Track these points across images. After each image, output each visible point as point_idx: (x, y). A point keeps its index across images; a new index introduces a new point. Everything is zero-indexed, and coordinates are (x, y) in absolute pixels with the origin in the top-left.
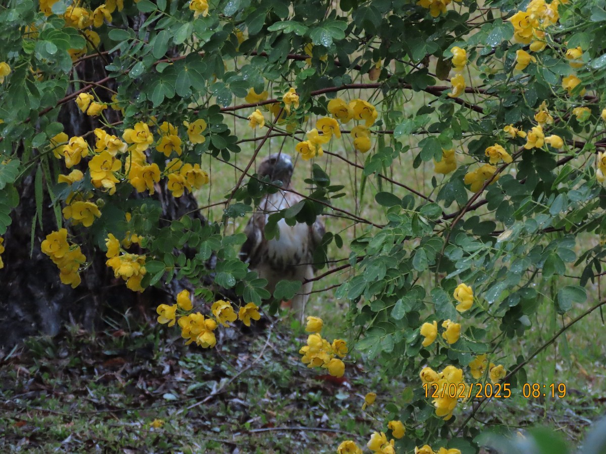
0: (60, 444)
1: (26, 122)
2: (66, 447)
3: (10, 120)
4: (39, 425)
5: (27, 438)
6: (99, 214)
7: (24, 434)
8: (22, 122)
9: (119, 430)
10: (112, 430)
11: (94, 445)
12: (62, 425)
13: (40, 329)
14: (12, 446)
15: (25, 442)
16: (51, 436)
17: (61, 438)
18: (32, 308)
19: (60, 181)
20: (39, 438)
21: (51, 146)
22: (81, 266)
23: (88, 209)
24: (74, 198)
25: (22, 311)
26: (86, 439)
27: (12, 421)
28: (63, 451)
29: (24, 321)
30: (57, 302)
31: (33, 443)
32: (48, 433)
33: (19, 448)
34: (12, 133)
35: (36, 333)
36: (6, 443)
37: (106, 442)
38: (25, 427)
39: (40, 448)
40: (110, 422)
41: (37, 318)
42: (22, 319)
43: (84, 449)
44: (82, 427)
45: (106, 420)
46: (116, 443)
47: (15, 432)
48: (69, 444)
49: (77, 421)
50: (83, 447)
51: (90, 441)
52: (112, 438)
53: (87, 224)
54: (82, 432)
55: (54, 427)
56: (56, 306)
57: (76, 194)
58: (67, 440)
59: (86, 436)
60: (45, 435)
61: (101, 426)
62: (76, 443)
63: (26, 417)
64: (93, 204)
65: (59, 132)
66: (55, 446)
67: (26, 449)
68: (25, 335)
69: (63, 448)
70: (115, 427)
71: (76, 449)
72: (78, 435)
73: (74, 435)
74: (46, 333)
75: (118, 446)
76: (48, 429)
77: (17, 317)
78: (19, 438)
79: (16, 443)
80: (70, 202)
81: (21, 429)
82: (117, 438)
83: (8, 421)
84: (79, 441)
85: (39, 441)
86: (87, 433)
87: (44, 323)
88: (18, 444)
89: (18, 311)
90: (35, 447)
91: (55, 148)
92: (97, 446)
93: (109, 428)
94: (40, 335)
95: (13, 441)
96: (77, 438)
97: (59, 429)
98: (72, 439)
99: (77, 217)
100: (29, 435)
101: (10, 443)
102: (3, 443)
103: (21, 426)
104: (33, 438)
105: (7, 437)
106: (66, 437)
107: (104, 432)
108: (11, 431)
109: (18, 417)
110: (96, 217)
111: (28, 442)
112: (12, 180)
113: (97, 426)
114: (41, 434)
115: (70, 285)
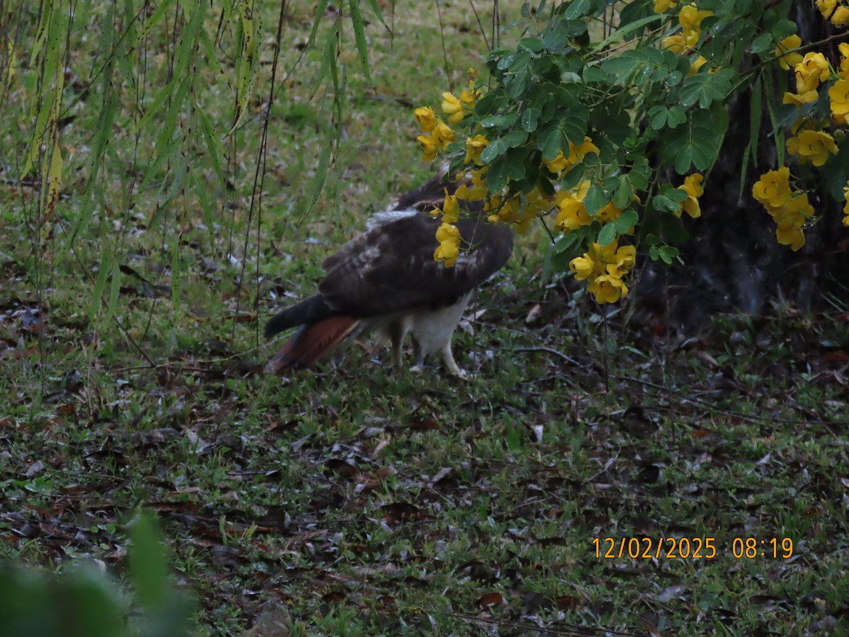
0: (754, 466)
1: (746, 16)
2: (762, 469)
3: (723, 12)
4: (727, 437)
5: (709, 453)
6: (836, 149)
7: (706, 447)
8: (739, 16)
9: (836, 451)
10: (828, 450)
11: (800, 470)
12: (758, 439)
13: (736, 303)
14: (688, 464)
15: (705, 458)
16: (742, 453)
17: (756, 456)
18: (726, 274)
19: (785, 101)
20: (726, 455)
21: (777, 52)
22: (807, 220)
23: (821, 143)
24: (803, 126)
25: (713, 277)
26: (790, 461)
27: (690, 429)
28: (757, 475)
29: (715, 292)
30: (761, 268)
31: (717, 461)
32: (738, 449)
33: (697, 466)
34: (726, 30)
35: (729, 309)
36: (679, 459)
37: (818, 466)
38: (707, 438)
39: (726, 468)
40: (825, 439)
41: (732, 289)
42: (711, 288)
43: (787, 474)
44: (785, 443)
45: (819, 435)
46: (830, 470)
47: (693, 444)
48: (767, 465)
49: (779, 434)
50: (785, 471)
51: (795, 464)
52: (826, 461)
53: (818, 163)
54: (785, 451)
55: (747, 441)
56: (759, 273)
57: (806, 121)
58: (764, 461)
59: (790, 456)
60: (735, 451)
61: (811, 443)
62: (777, 466)
63: (710, 424)
64: (828, 136)
65: (791, 34)
66: (748, 467)
67: (707, 469)
68: (715, 310)
69: (757, 470)
70: (831, 446)
71: (776, 473)
72: (780, 454)
73: (774, 453)
74: (743, 311)
75: (834, 474)
76: (738, 443)
77: (704, 286)
78: (698, 452)
79: (693, 460)
80: (798, 131)
81: (702, 441)
82: (832, 463)
83: (684, 428)
84: (780, 463)
85: (724, 458)
86: (792, 452)
87: (741, 296)
88: (697, 460)
89: (706, 277)
90: (720, 466)
91: (783, 55)
92: (805, 471)
93: (823, 448)
94: (735, 312)
95: (690, 456)
96: (778, 458)
97: (754, 444)
98: (770, 459)
99: (804, 152)
100: (712, 449)
101: (685, 458)
102: (676, 459)
103: (702, 435)
104: (717, 454)
105: (681, 450)
106: (762, 456)
107: (815, 452)
108: (688, 442)
109: (697, 423)
110: (831, 154)
111: (710, 459)
112: (721, 96)
113: (807, 444)
114: (728, 449)
115: (789, 246)
